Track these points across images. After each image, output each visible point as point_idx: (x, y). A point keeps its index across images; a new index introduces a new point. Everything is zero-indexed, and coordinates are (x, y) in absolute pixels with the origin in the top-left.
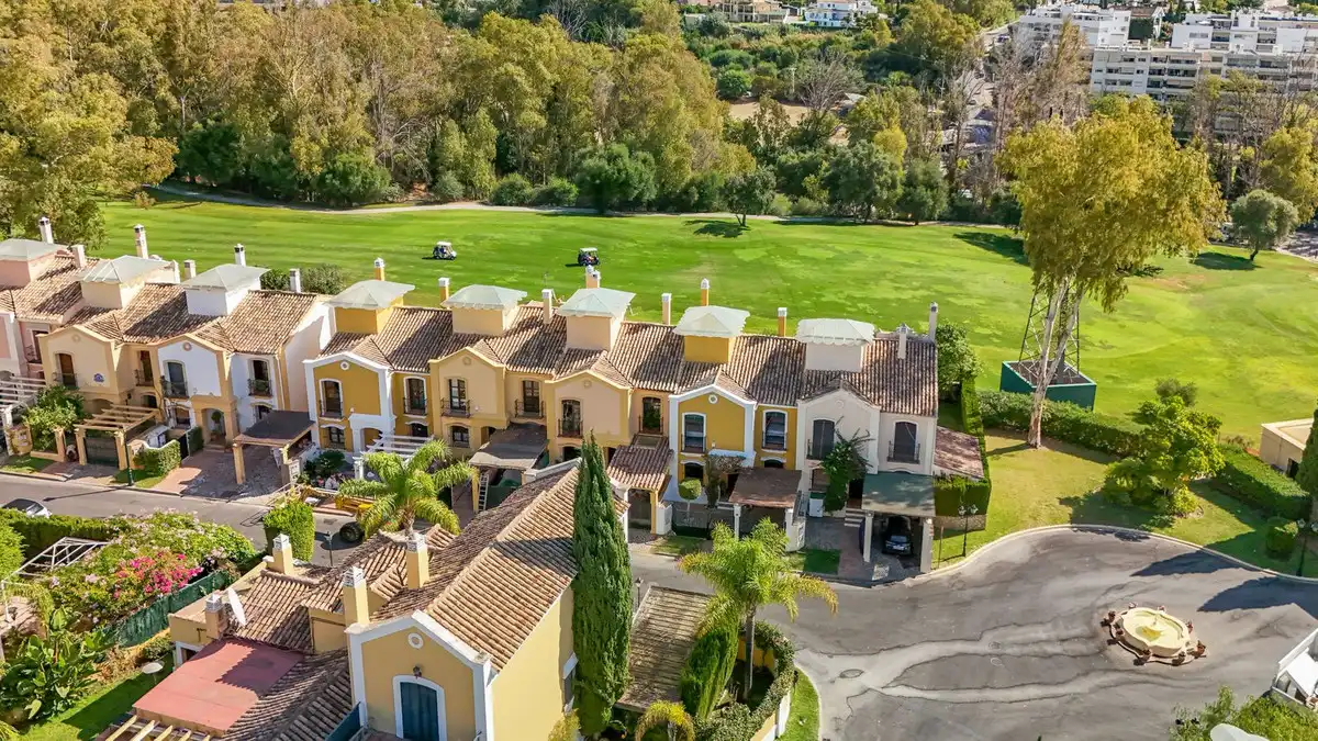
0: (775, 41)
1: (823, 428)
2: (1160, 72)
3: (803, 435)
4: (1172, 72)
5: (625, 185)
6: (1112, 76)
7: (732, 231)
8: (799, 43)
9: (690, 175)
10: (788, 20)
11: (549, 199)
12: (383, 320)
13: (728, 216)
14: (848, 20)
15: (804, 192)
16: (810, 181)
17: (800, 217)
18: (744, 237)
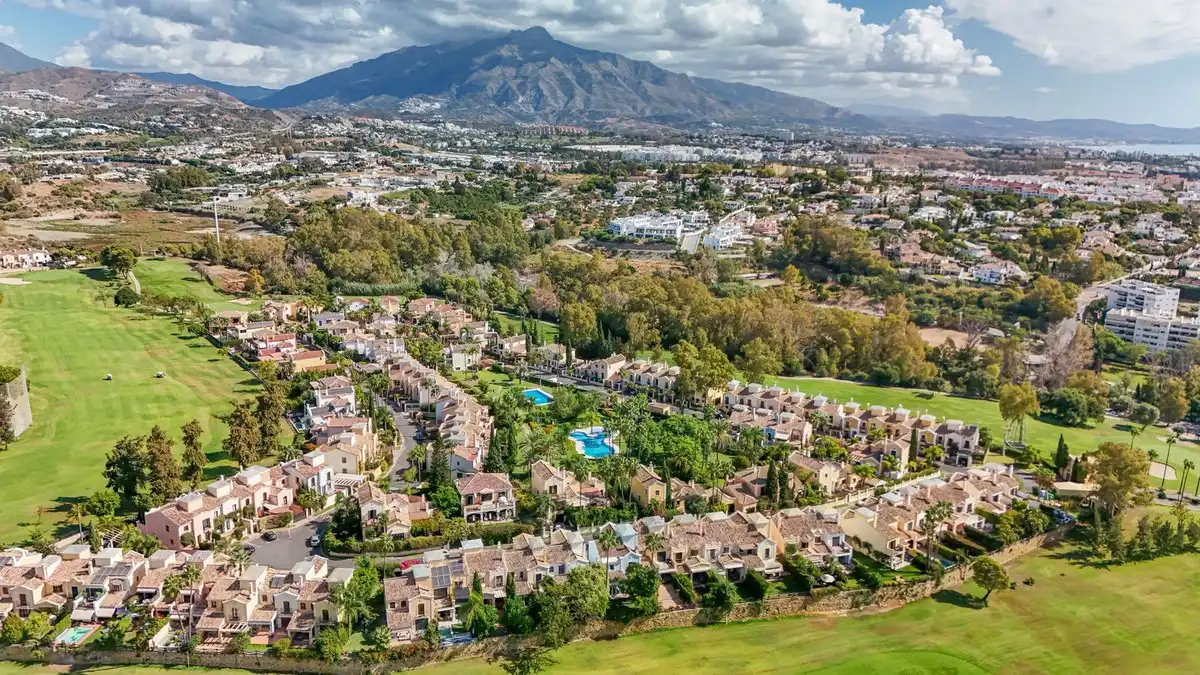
0: (952, 291)
1: (950, 440)
2: (1177, 333)
3: (946, 441)
4: (1183, 334)
5: (889, 377)
6: (1147, 333)
7: (929, 397)
8: (966, 294)
9: (912, 374)
10: (963, 276)
11: (859, 379)
12: (856, 410)
13: (926, 391)
14: (999, 278)
15: (957, 384)
16: (960, 379)
17: (954, 394)
18: (933, 399)
